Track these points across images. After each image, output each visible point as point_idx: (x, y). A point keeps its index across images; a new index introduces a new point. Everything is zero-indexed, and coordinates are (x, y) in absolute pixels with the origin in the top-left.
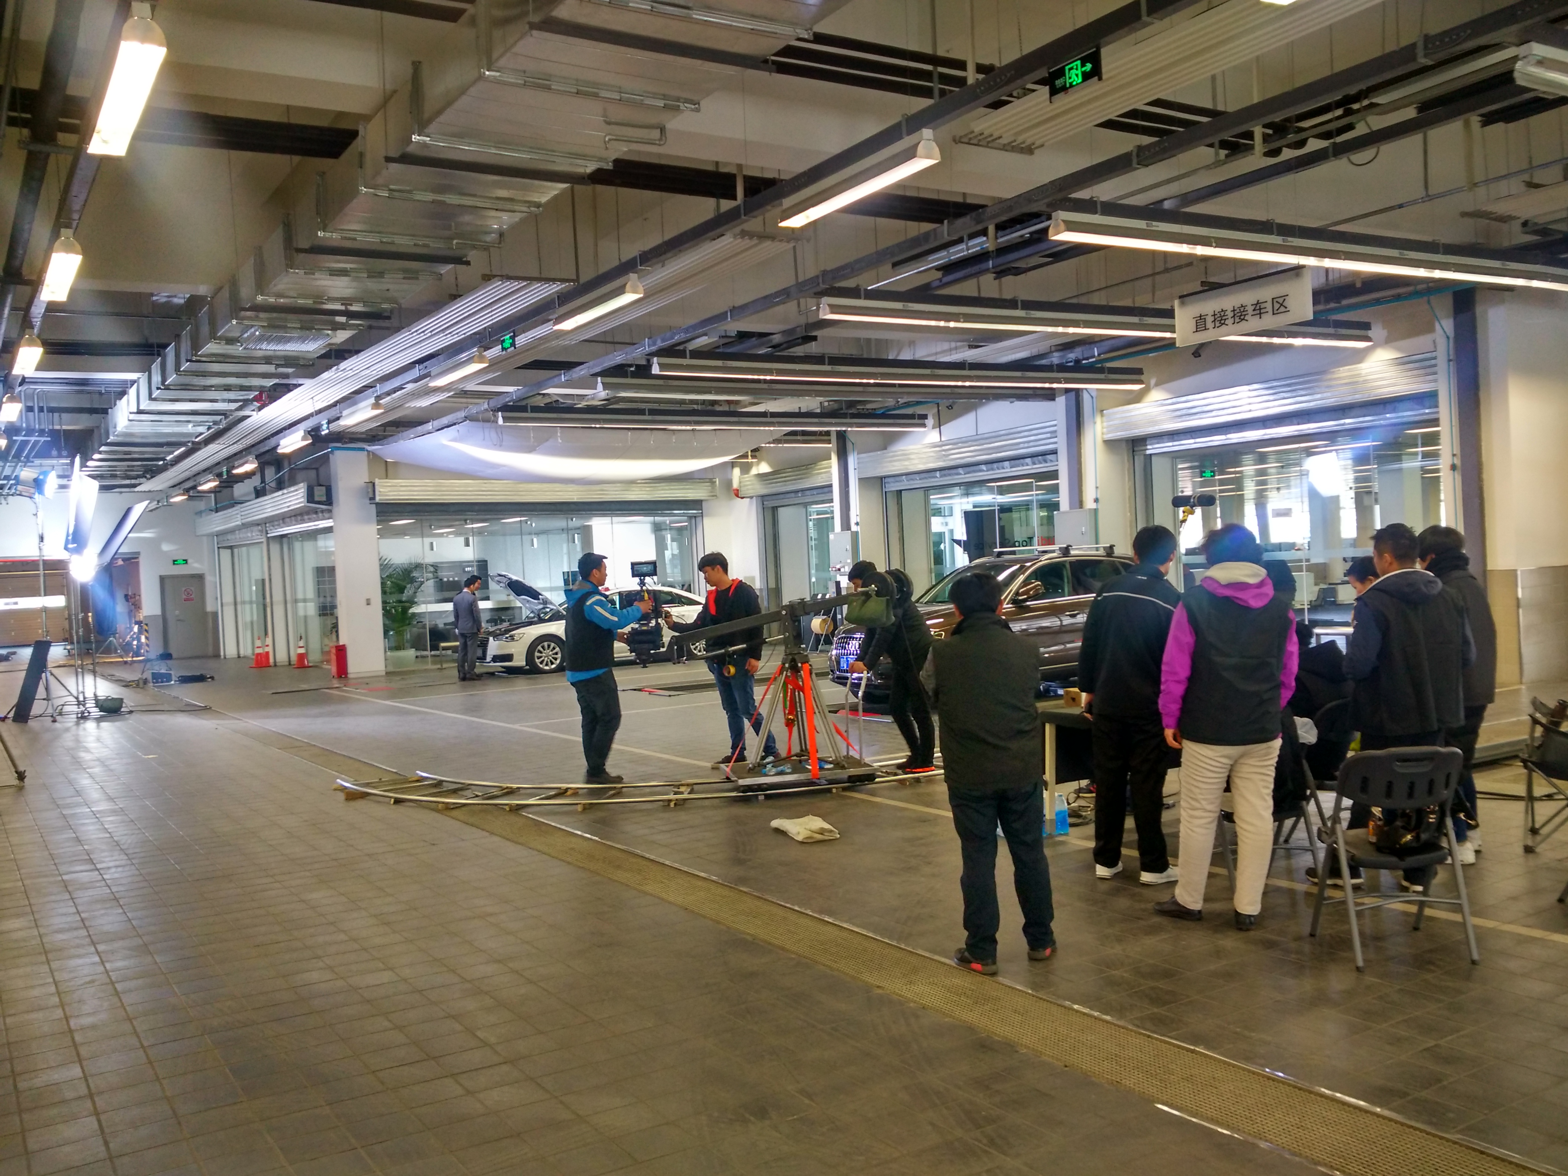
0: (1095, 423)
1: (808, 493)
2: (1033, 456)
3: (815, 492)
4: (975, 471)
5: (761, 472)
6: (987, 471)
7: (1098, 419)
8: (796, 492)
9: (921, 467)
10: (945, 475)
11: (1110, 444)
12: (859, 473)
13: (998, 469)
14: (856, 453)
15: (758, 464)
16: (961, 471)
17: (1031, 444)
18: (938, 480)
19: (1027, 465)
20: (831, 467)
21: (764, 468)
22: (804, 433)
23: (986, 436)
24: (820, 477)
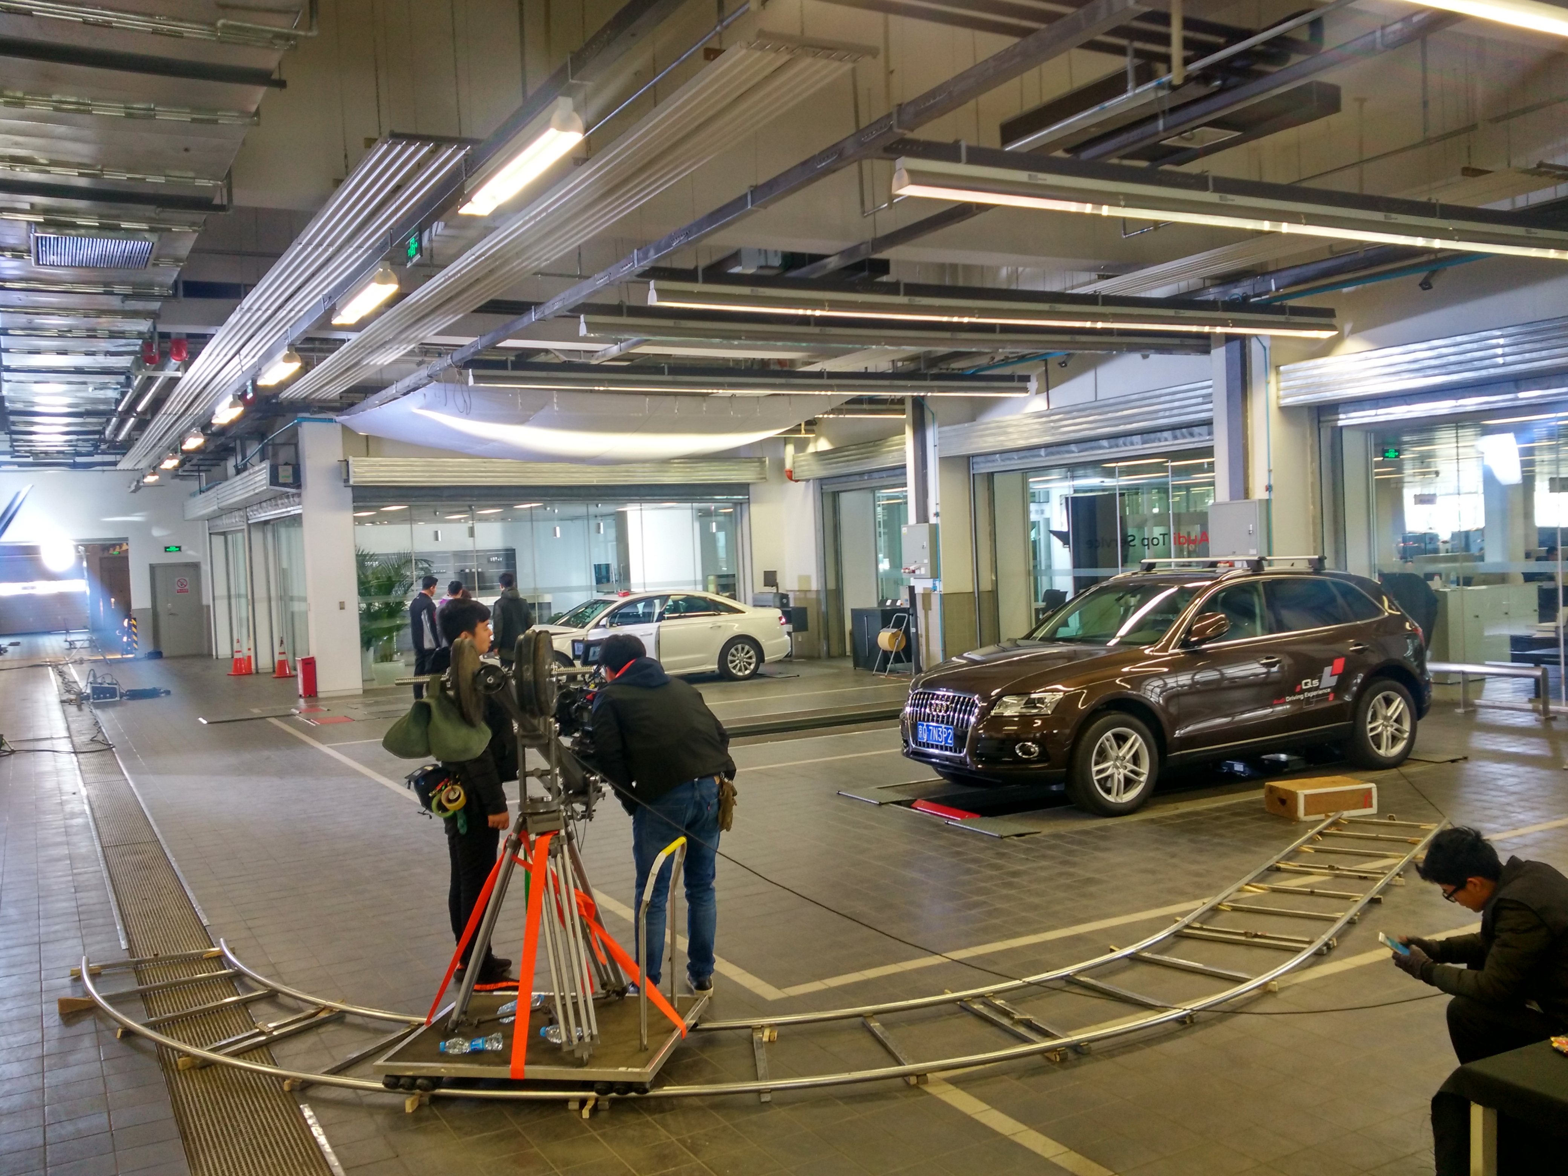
0: (1268, 383)
1: (876, 475)
2: (1173, 428)
3: (884, 474)
4: (1092, 448)
5: (819, 450)
6: (1111, 447)
7: (1272, 378)
8: (861, 474)
9: (1022, 443)
10: (1052, 454)
11: (1288, 412)
12: (940, 450)
13: (1125, 445)
14: (936, 426)
15: (816, 439)
16: (1073, 447)
17: (1175, 412)
18: (1043, 460)
19: (1166, 440)
20: (904, 444)
21: (823, 445)
22: (872, 400)
23: (1111, 401)
24: (890, 456)
